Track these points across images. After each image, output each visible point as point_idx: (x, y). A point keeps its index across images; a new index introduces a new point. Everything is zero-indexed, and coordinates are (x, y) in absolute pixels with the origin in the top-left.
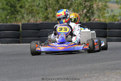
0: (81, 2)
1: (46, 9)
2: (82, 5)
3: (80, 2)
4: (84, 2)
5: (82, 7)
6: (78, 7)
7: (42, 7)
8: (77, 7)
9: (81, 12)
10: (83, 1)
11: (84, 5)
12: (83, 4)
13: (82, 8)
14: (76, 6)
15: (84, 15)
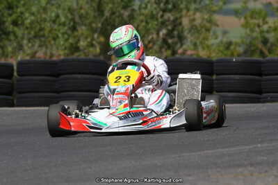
0: (155, 13)
1: (74, 29)
2: (157, 20)
3: (152, 12)
4: (161, 13)
5: (156, 23)
6: (147, 23)
7: (64, 24)
8: (144, 24)
9: (155, 36)
10: (158, 10)
11: (160, 20)
12: (159, 15)
13: (157, 25)
14: (142, 21)
15: (160, 42)
